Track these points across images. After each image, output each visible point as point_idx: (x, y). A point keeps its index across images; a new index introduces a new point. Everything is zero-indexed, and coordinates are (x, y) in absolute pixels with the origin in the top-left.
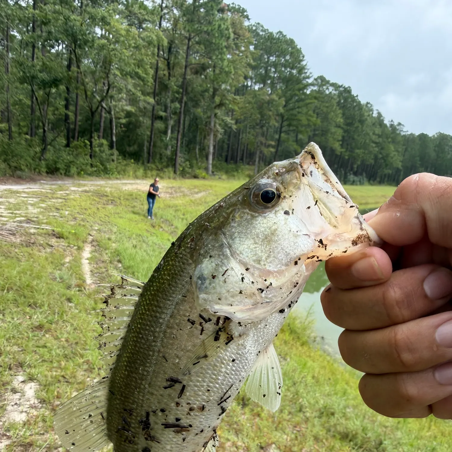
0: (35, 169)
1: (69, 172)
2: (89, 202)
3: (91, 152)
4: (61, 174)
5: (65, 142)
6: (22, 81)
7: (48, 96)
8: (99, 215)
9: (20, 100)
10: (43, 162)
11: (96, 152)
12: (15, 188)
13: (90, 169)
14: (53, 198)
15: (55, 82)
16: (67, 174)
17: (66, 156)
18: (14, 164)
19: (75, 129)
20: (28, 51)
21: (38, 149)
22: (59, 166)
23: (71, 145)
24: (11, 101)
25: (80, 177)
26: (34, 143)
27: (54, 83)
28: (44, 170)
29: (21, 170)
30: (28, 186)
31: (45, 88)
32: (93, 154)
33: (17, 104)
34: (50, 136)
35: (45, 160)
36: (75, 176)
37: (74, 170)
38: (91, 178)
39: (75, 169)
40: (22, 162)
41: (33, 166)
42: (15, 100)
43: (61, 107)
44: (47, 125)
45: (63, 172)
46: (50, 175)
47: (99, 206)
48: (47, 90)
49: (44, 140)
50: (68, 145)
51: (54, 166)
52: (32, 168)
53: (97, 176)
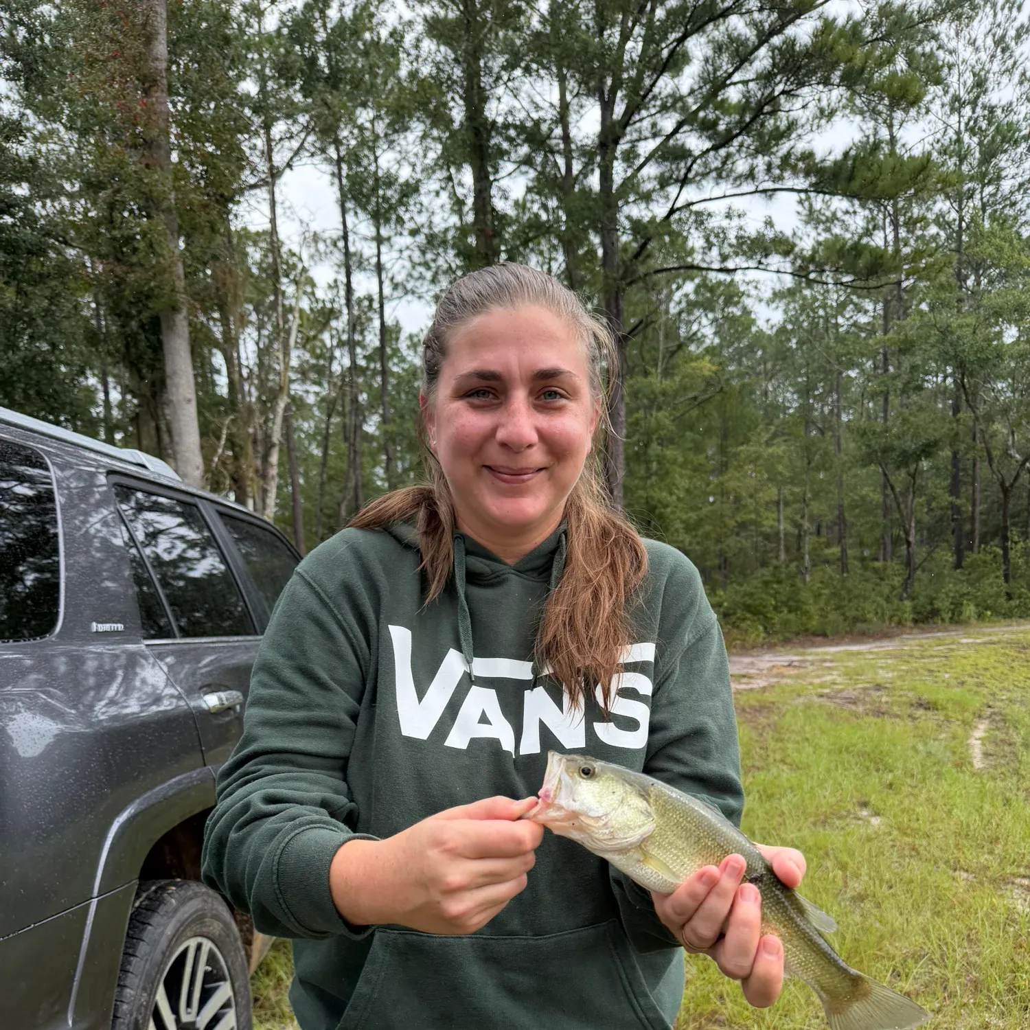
0: (891, 618)
1: (961, 613)
2: (993, 659)
3: (1007, 570)
4: (943, 620)
5: (950, 558)
6: (867, 460)
7: (914, 478)
8: (1011, 677)
9: (863, 498)
10: (908, 603)
11: (1017, 568)
12: (854, 648)
13: (1006, 605)
14: (923, 657)
15: (928, 450)
16: (956, 619)
17: (952, 585)
18: (853, 613)
19: (972, 531)
20: (875, 404)
21: (897, 581)
22: (938, 604)
23: (964, 564)
24: (846, 502)
25: (983, 620)
26: (889, 571)
27: (923, 451)
28: (909, 616)
29: (865, 621)
30: (878, 644)
31: (907, 465)
32: (1010, 572)
33: (857, 506)
34: (920, 553)
35: (913, 598)
36: (973, 621)
37: (970, 610)
38: (1008, 621)
39: (972, 607)
40: (868, 606)
41: (888, 613)
42: (853, 500)
43: (940, 492)
44: (913, 532)
45: (947, 616)
46: (921, 625)
47: (1015, 664)
48: (912, 467)
49: (908, 563)
50: (958, 565)
51: (929, 608)
52: (886, 617)
53: (1021, 617)
